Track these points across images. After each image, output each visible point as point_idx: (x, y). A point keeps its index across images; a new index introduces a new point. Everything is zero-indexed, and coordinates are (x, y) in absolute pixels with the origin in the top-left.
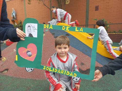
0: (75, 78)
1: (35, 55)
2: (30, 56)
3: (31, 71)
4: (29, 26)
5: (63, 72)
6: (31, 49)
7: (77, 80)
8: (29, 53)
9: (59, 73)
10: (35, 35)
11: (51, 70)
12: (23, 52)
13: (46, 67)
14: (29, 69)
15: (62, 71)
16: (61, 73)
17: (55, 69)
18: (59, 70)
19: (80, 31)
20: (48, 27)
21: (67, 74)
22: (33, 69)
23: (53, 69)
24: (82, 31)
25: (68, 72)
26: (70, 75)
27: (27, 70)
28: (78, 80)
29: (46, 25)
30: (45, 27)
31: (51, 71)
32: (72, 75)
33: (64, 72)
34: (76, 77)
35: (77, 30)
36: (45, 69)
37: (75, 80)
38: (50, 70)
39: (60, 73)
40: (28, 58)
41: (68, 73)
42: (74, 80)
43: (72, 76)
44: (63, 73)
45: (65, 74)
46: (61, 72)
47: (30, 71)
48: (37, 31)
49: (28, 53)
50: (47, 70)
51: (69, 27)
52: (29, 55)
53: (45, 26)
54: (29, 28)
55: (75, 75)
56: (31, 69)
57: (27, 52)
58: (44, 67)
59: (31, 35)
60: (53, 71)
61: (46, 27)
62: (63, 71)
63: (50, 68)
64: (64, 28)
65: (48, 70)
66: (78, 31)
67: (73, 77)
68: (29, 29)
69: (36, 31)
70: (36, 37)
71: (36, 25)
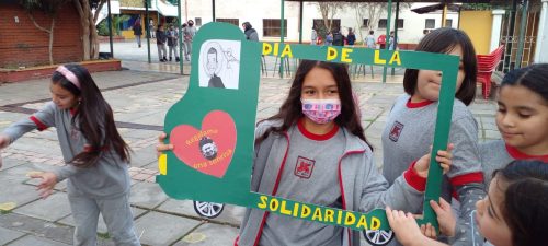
0: (377, 235)
1: (230, 152)
2: (211, 158)
3: (214, 213)
4: (213, 50)
5: (331, 216)
6: (216, 132)
7: (382, 239)
8: (209, 145)
9: (317, 219)
10: (231, 81)
11: (287, 208)
12: (188, 142)
13: (270, 199)
14: (206, 205)
15: (327, 211)
16: (326, 220)
17: (304, 207)
18: (318, 209)
19: (391, 62)
20: (276, 53)
21: (347, 223)
22: (221, 206)
23: (297, 206)
24: (399, 63)
25: (348, 214)
26: (358, 226)
27: (200, 210)
28: (387, 240)
29: (269, 46)
30: (264, 52)
31: (289, 213)
32: (365, 224)
33: (335, 218)
34: (380, 229)
35: (381, 58)
36: (263, 206)
37: (378, 243)
38: (283, 211)
39: (321, 219)
40: (205, 164)
41: (350, 219)
42: (373, 241)
43: (366, 227)
44: (332, 220)
45: (339, 222)
46: (327, 216)
47: (209, 215)
48: (238, 65)
49: (205, 147)
50: (272, 210)
51: (351, 51)
52: (208, 153)
53: (267, 48)
54: (212, 56)
55: (375, 224)
56: (216, 208)
57: (201, 145)
58: (262, 198)
59: (216, 81)
60: (295, 214)
61: (270, 51)
62: (332, 212)
63: (284, 203)
64: (332, 53)
65: (275, 209)
66: (384, 62)
67: (368, 232)
68: (211, 61)
69: (236, 67)
70: (236, 87)
71: (235, 47)
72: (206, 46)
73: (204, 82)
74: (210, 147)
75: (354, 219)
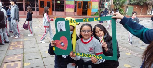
1: (67, 44)
4: (59, 24)
5: (90, 56)
6: (63, 41)
7: (103, 61)
10: (64, 30)
13: (77, 53)
14: (64, 56)
18: (87, 55)
19: (98, 20)
20: (72, 22)
23: (83, 54)
24: (100, 20)
25: (94, 56)
28: (104, 61)
30: (70, 22)
31: (81, 56)
32: (98, 58)
34: (102, 59)
36: (76, 55)
40: (62, 47)
42: (101, 61)
48: (65, 26)
51: (89, 19)
54: (59, 25)
55: (101, 58)
56: (66, 56)
59: (61, 30)
63: (80, 54)
64: (84, 20)
66: (96, 20)
67: (99, 59)
70: (65, 31)
71: (63, 22)
72: (58, 23)
73: (59, 31)
74: (63, 44)
75: (96, 56)
